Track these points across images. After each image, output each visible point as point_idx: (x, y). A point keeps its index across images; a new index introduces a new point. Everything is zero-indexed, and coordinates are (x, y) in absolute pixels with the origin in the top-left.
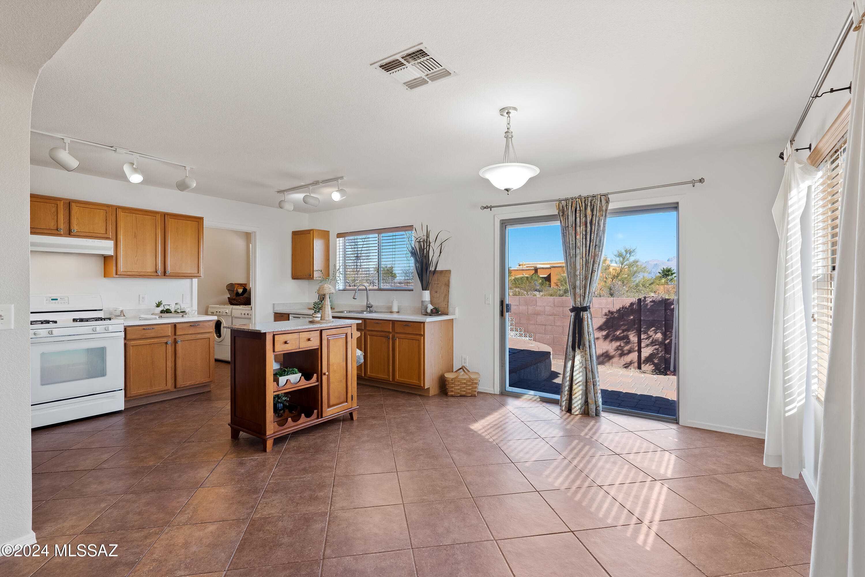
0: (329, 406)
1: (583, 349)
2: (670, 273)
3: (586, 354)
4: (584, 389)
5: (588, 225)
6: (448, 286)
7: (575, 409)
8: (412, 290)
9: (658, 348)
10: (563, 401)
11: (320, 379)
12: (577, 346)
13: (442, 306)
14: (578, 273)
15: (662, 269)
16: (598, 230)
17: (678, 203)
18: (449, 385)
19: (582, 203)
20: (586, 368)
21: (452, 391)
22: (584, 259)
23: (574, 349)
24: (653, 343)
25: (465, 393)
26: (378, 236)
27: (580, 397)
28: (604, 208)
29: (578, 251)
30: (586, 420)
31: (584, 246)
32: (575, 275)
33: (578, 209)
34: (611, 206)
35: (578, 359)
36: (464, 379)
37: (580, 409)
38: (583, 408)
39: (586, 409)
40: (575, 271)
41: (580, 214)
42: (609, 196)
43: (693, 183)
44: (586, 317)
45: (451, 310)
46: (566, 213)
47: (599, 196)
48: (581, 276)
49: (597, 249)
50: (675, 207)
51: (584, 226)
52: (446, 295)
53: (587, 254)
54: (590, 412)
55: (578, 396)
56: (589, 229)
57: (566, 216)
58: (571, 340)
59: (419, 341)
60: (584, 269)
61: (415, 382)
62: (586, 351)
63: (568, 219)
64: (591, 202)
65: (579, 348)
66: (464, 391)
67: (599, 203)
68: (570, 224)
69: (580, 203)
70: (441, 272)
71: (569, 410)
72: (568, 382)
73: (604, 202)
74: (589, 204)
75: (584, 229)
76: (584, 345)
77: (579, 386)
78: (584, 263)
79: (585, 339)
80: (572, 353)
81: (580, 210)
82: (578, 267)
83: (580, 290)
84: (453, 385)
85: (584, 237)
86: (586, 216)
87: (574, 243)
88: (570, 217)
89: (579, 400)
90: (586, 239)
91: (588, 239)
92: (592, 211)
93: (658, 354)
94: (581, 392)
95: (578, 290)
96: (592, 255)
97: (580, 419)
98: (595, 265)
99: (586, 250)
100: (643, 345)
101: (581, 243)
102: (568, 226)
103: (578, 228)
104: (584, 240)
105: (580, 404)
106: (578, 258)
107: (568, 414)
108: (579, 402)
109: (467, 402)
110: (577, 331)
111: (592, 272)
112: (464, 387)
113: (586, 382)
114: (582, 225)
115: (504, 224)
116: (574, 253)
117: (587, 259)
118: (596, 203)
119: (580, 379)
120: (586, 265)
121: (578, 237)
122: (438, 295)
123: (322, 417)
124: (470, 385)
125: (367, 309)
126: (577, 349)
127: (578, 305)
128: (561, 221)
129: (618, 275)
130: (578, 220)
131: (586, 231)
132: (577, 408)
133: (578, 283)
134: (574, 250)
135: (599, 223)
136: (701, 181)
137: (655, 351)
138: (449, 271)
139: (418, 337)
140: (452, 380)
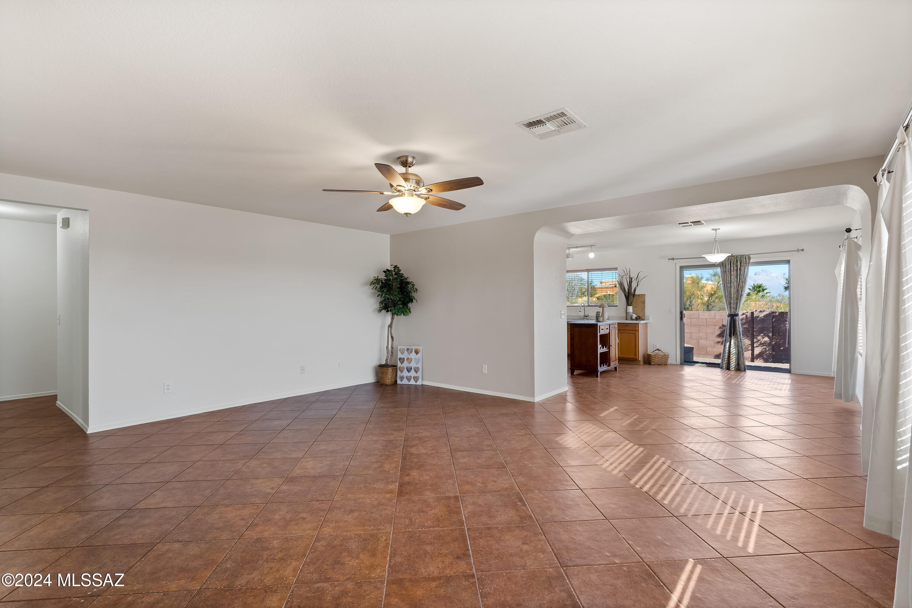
0: (612, 362)
1: (736, 336)
2: (761, 289)
3: (738, 339)
4: (737, 357)
5: (739, 271)
6: (644, 303)
7: (732, 367)
8: (617, 306)
9: (766, 348)
10: (724, 364)
11: (609, 348)
12: (732, 335)
13: (640, 315)
14: (732, 296)
15: (753, 285)
16: (744, 273)
17: (790, 260)
18: (652, 359)
19: (734, 259)
20: (738, 346)
21: (654, 362)
22: (736, 289)
23: (730, 336)
24: (762, 344)
25: (661, 363)
26: (588, 273)
27: (735, 361)
28: (747, 262)
29: (732, 285)
30: (738, 373)
31: (736, 282)
32: (731, 297)
33: (732, 262)
34: (752, 261)
35: (733, 341)
36: (661, 355)
37: (735, 367)
38: (736, 367)
39: (738, 368)
40: (731, 294)
41: (733, 265)
42: (751, 256)
43: (798, 251)
44: (737, 319)
45: (646, 317)
46: (724, 264)
47: (745, 256)
48: (734, 298)
49: (743, 284)
50: (788, 262)
51: (736, 271)
52: (642, 309)
53: (738, 286)
54: (741, 369)
55: (733, 360)
56: (739, 273)
57: (724, 266)
58: (729, 332)
59: (635, 334)
60: (736, 294)
61: (632, 356)
62: (738, 337)
63: (726, 267)
64: (740, 259)
65: (734, 335)
66: (660, 362)
67: (744, 259)
68: (727, 270)
69: (733, 259)
70: (639, 295)
71: (728, 368)
72: (727, 354)
73: (747, 259)
74: (739, 260)
75: (736, 273)
76: (737, 334)
77: (734, 355)
78: (736, 291)
79: (737, 331)
80: (729, 339)
81: (733, 263)
82: (732, 293)
83: (734, 305)
84: (655, 359)
85: (736, 277)
86: (737, 266)
87: (730, 280)
88: (727, 266)
89: (734, 362)
90: (737, 278)
91: (739, 278)
92: (741, 263)
93: (767, 352)
94: (735, 359)
95: (732, 305)
96: (741, 287)
97: (735, 372)
98: (742, 292)
99: (737, 284)
100: (755, 345)
101: (734, 280)
102: (726, 271)
103: (732, 273)
104: (736, 279)
105: (735, 365)
106: (732, 288)
107: (727, 370)
108: (734, 364)
109: (661, 369)
110: (732, 327)
111: (741, 296)
112: (661, 360)
113: (738, 353)
114: (734, 271)
115: (682, 268)
116: (730, 285)
117: (738, 288)
118: (743, 259)
119: (735, 352)
120: (737, 292)
121: (732, 277)
122: (637, 309)
123: (610, 366)
124: (664, 359)
125: (584, 318)
126: (732, 336)
127: (733, 313)
128: (721, 268)
129: (715, 292)
130: (732, 268)
131: (737, 274)
132: (733, 367)
133: (732, 301)
134: (730, 284)
135: (744, 270)
136: (802, 250)
137: (763, 350)
138: (644, 295)
139: (634, 332)
140: (654, 356)
